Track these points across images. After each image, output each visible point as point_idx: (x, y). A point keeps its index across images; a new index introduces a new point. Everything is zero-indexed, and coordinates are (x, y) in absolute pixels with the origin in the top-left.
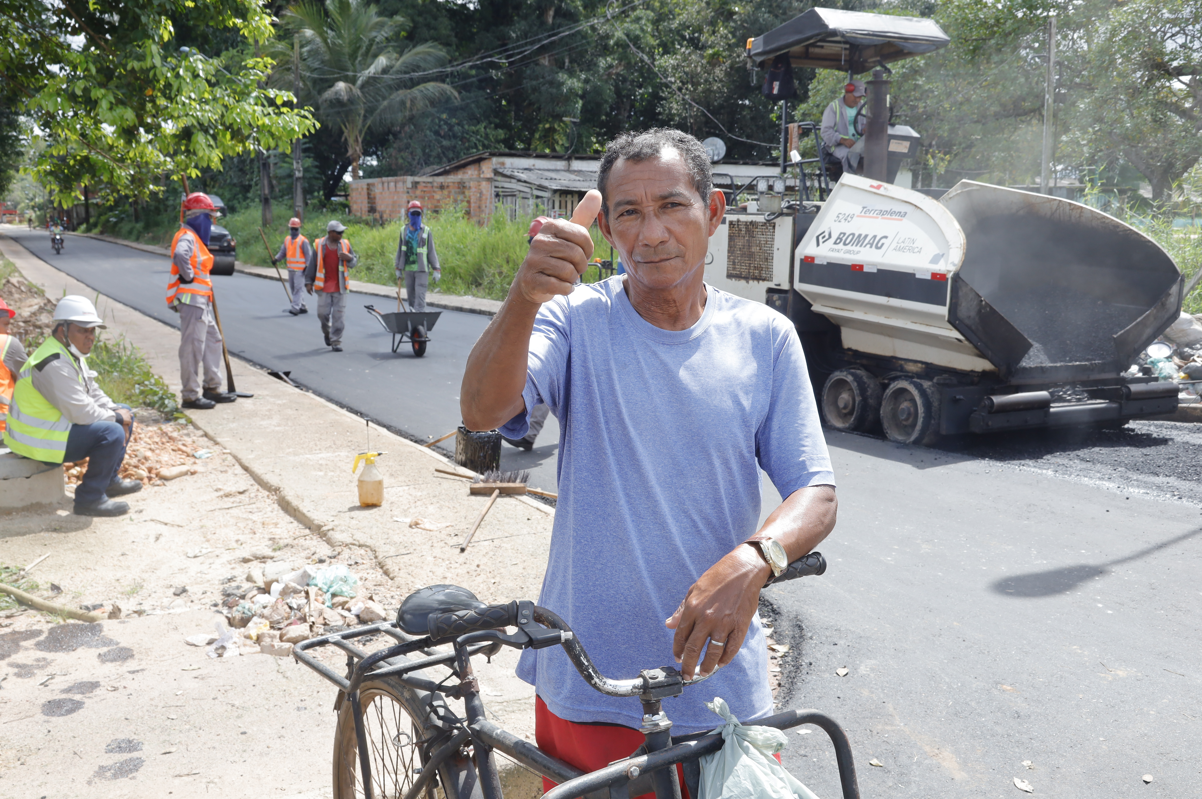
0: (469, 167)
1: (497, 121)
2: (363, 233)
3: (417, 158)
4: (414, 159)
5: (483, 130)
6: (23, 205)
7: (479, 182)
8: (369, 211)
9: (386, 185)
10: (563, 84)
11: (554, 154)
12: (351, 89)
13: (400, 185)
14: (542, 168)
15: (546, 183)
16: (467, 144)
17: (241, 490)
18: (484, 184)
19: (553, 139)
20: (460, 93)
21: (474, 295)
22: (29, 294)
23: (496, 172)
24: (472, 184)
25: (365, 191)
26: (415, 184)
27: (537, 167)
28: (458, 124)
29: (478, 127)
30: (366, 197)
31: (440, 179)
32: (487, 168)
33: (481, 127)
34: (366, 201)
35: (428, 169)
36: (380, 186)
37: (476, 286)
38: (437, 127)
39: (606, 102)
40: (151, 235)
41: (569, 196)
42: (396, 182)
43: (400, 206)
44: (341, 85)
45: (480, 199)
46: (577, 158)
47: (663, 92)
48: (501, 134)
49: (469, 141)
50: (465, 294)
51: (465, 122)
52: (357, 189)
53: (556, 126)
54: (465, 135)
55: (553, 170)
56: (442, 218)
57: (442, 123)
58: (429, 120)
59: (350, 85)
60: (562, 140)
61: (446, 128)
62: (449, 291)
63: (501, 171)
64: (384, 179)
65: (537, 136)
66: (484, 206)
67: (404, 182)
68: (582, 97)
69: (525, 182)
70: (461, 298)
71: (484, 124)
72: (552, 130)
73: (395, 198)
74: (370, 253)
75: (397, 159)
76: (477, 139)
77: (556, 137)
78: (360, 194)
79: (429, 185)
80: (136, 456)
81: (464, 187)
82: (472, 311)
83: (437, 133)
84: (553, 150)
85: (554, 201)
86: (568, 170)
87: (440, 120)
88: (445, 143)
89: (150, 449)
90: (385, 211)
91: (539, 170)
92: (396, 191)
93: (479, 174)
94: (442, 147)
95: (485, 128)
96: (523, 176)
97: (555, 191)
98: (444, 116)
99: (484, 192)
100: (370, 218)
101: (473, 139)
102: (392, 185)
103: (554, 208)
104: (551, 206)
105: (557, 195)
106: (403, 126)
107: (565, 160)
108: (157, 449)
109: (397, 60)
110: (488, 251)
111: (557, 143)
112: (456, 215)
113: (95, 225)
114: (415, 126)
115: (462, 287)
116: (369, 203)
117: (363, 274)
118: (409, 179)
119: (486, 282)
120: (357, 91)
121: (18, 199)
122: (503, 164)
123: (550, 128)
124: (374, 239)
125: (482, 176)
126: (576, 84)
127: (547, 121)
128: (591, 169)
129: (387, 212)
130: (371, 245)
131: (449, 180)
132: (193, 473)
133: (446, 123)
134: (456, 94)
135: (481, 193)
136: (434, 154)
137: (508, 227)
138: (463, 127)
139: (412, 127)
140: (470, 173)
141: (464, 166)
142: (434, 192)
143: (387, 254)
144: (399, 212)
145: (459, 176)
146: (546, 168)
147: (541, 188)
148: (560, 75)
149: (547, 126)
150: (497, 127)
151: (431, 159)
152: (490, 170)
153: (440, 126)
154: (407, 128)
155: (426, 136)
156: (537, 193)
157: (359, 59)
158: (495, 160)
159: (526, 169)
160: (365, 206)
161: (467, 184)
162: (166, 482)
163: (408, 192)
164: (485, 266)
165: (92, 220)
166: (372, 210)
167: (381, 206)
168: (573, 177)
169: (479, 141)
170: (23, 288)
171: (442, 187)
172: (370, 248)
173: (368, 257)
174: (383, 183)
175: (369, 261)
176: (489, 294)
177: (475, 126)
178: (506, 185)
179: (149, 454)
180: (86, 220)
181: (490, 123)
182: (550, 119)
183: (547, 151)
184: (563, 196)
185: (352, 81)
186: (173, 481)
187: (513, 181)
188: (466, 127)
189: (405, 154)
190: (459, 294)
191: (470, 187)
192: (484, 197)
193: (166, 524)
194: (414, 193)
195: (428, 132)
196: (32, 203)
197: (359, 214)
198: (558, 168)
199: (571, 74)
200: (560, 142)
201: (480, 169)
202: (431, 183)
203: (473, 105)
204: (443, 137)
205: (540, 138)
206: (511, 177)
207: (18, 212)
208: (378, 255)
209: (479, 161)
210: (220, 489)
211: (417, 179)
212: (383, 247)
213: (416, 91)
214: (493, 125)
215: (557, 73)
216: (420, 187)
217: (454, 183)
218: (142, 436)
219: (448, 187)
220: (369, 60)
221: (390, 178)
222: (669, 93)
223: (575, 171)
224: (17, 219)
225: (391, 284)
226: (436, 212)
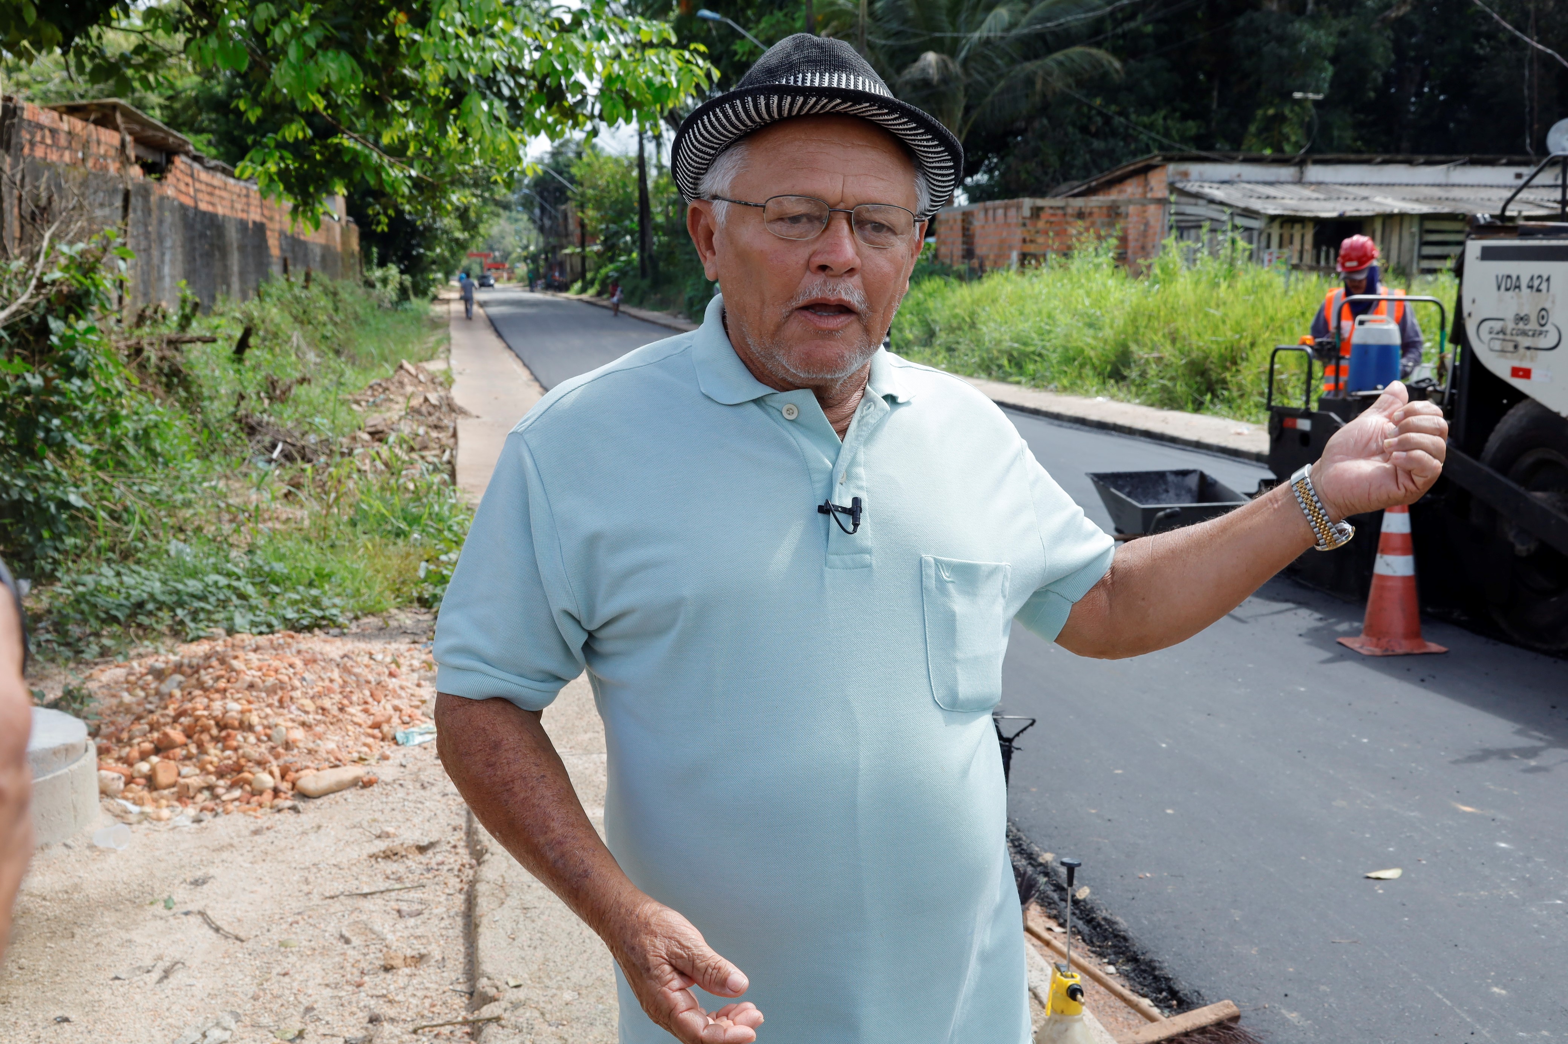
0: (1129, 181)
1: (1186, 106)
2: (948, 292)
3: (1051, 170)
4: (1046, 173)
5: (1161, 121)
6: (514, 255)
7: (1144, 205)
8: (964, 257)
9: (991, 213)
10: (1300, 39)
11: (1278, 156)
12: (946, 66)
13: (1012, 212)
14: (1253, 178)
15: (1256, 205)
16: (1133, 146)
17: (425, 842)
18: (1152, 208)
19: (1280, 132)
20: (1124, 61)
21: (1113, 397)
22: (431, 386)
23: (1173, 188)
24: (1132, 209)
25: (959, 224)
26: (1037, 212)
27: (1244, 178)
28: (1120, 114)
29: (1153, 117)
30: (960, 233)
31: (1079, 202)
32: (1158, 182)
33: (1158, 118)
34: (959, 240)
35: (1064, 187)
36: (981, 215)
37: (1117, 382)
38: (1085, 120)
39: (1376, 67)
40: (659, 296)
41: (1298, 227)
42: (1006, 208)
43: (1011, 248)
44: (931, 57)
45: (1144, 234)
46: (1316, 162)
47: (1482, 46)
48: (1192, 127)
49: (1136, 140)
50: (1098, 393)
51: (1132, 110)
52: (947, 221)
53: (1287, 112)
54: (1131, 131)
55: (1271, 184)
56: (1075, 265)
57: (1094, 112)
58: (1072, 110)
59: (945, 57)
60: (1294, 134)
61: (1099, 120)
62: (1069, 389)
63: (1179, 185)
64: (989, 204)
65: (1253, 129)
66: (1150, 245)
67: (1019, 207)
68: (1334, 61)
69: (1222, 203)
70: (1087, 402)
71: (1163, 113)
72: (1280, 118)
73: (1004, 234)
74: (955, 324)
75: (1018, 172)
76: (1150, 138)
77: (1286, 130)
78: (951, 229)
79: (1060, 212)
80: (269, 738)
81: (1118, 215)
82: (1102, 426)
83: (1084, 130)
84: (1279, 149)
85: (1269, 236)
86: (1300, 182)
87: (1091, 108)
88: (1098, 144)
89: (303, 724)
90: (987, 256)
91: (1249, 182)
92: (1007, 224)
93: (1145, 193)
94: (1091, 152)
95: (1165, 118)
96: (1219, 194)
97: (1273, 218)
98: (1098, 101)
99: (1152, 222)
100: (961, 267)
101: (1144, 137)
102: (1000, 212)
103: (1268, 246)
104: (1264, 243)
105: (1276, 226)
106: (1030, 119)
107: (1295, 164)
108: (319, 722)
109: (1024, 12)
110: (1142, 322)
111: (1288, 139)
112: (1096, 261)
113: (592, 282)
114: (1050, 119)
115: (1093, 383)
116: (964, 243)
117: (940, 357)
118: (1027, 203)
119: (1133, 374)
120: (955, 67)
121: (510, 248)
122: (1185, 175)
123: (1275, 116)
124: (963, 301)
125: (1149, 195)
126: (1324, 38)
127: (1271, 104)
128: (1340, 180)
129: (992, 257)
130: (957, 311)
131: (1092, 204)
132: (367, 784)
133: (1100, 113)
134: (1117, 64)
135: (1147, 224)
136: (1078, 162)
137: (1181, 280)
138: (1127, 117)
139: (1045, 121)
140: (1131, 189)
141: (1121, 180)
142: (1067, 223)
143: (979, 326)
144: (1009, 257)
145: (1113, 196)
146: (1260, 178)
147: (1248, 213)
148: (1297, 25)
149: (1271, 112)
150: (1185, 117)
151: (1074, 172)
152: (1164, 185)
153: (1090, 118)
154: (1037, 124)
155: (1066, 134)
156: (1240, 221)
157: (963, 16)
158: (1171, 168)
159: (1223, 182)
160: (958, 249)
161: (1122, 209)
162: (301, 805)
163: (1024, 225)
164: (1133, 347)
165: (589, 275)
166: (969, 253)
167: (981, 249)
168: (1306, 192)
169: (1154, 140)
170: (421, 377)
171: (1081, 215)
172: (955, 316)
173: (952, 330)
174: (986, 210)
175: (952, 338)
176: (1137, 395)
177: (1149, 115)
178: (1189, 210)
179: (298, 734)
180: (583, 276)
181: (1174, 110)
182: (1276, 101)
183: (1268, 152)
184: (1287, 227)
185: (948, 48)
186: (318, 802)
187: (1201, 202)
188: (1133, 117)
189: (1032, 165)
190: (1087, 394)
191: (1127, 215)
192: (1151, 231)
193: (217, 930)
194: (1035, 225)
195: (1070, 129)
196: (525, 253)
197: (948, 261)
198: (1282, 179)
199: (1316, 20)
200: (1293, 138)
201: (1146, 183)
202: (1063, 208)
203: (1146, 82)
204: (1096, 135)
205: (1260, 132)
206: (1197, 196)
207: (507, 265)
208: (966, 328)
209: (1147, 169)
210: (388, 835)
211: (1040, 202)
212: (972, 315)
213: (1051, 61)
214: (1178, 114)
215: (1292, 22)
216: (1044, 216)
217: (1100, 207)
218: (297, 694)
219: (1091, 214)
220: (979, 17)
221: (998, 202)
222: (1492, 48)
223: (1311, 184)
224: (505, 275)
225: (983, 375)
226: (1066, 255)
